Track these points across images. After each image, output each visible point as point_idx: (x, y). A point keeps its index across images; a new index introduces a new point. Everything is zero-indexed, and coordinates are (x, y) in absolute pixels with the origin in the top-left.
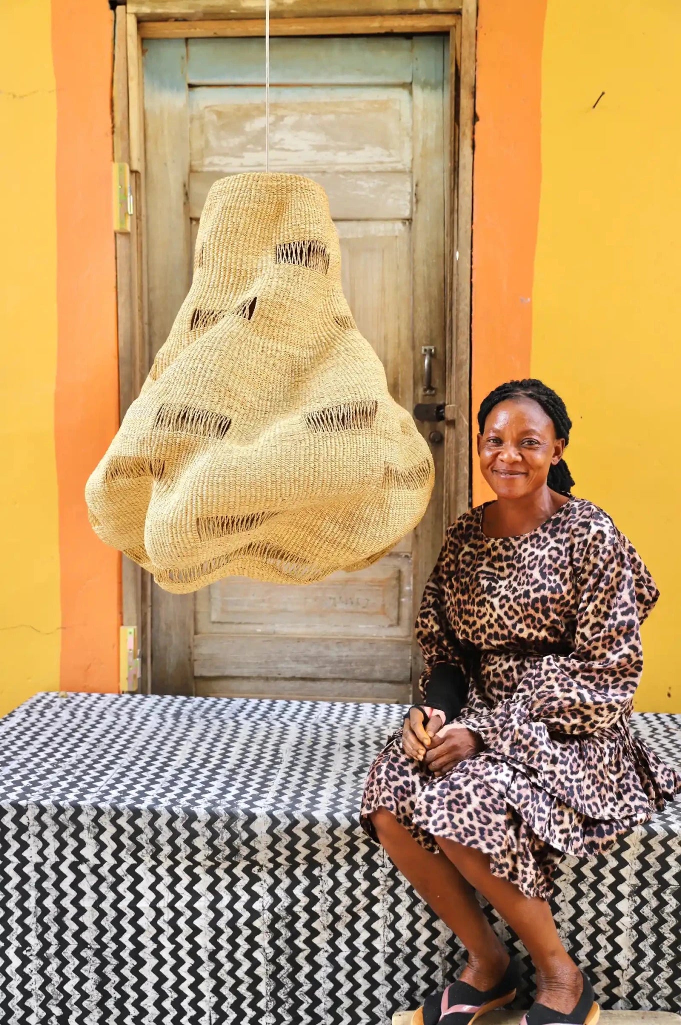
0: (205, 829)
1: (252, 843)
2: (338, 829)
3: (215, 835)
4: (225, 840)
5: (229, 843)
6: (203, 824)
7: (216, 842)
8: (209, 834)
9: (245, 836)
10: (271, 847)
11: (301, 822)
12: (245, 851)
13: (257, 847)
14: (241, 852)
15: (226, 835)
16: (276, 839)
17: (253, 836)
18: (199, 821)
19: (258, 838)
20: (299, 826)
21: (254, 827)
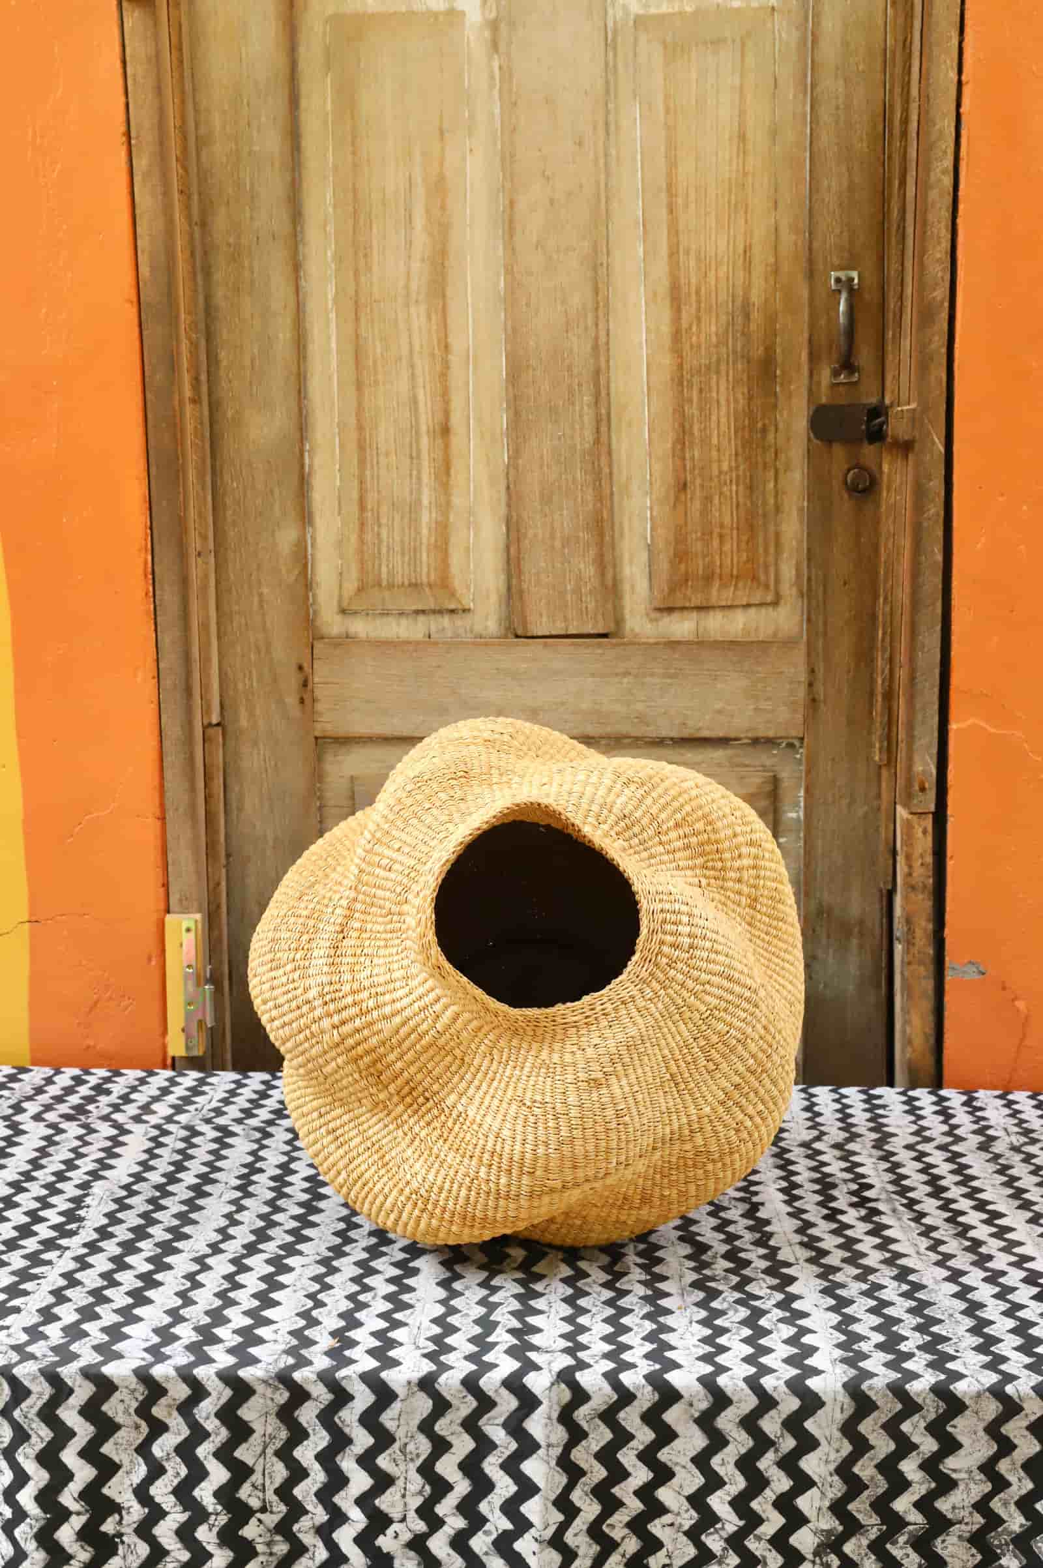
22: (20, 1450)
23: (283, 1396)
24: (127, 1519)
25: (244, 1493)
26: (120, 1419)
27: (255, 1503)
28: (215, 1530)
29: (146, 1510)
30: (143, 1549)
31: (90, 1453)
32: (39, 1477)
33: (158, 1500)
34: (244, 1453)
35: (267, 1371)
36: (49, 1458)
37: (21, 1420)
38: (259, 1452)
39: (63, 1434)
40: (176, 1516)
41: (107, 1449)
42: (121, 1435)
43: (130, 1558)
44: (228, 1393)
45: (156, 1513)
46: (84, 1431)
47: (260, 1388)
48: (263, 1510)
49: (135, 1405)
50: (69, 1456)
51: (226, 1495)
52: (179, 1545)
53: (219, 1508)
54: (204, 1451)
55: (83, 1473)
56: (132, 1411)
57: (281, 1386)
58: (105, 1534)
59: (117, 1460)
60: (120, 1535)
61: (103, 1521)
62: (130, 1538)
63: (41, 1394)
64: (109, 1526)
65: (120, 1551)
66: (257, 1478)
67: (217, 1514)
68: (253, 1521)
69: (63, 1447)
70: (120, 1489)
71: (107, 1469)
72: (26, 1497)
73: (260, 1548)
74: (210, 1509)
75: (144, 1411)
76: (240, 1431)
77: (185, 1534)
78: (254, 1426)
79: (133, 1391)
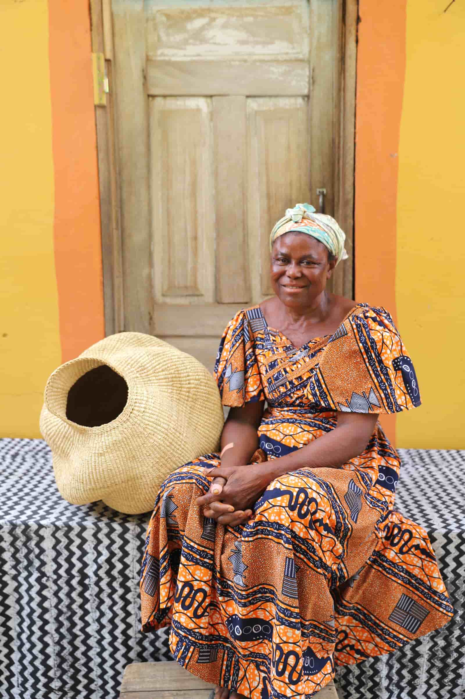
0: (9, 546)
1: (42, 557)
2: (101, 545)
3: (17, 551)
4: (24, 554)
5: (26, 556)
6: (8, 544)
7: (18, 556)
8: (12, 550)
9: (37, 551)
10: (55, 560)
11: (76, 541)
12: (37, 563)
13: (45, 560)
14: (34, 564)
15: (24, 551)
16: (59, 554)
17: (42, 551)
18: (5, 542)
19: (46, 553)
20: (74, 544)
21: (43, 545)
22: (59, 558)
23: (138, 543)
24: (92, 580)
25: (127, 572)
26: (88, 550)
27: (130, 576)
28: (119, 583)
29: (97, 578)
30: (97, 589)
31: (80, 559)
32: (65, 566)
33: (100, 575)
34: (127, 560)
35: (133, 535)
36: (68, 560)
37: (60, 550)
38: (131, 560)
39: (72, 554)
40: (106, 580)
41: (85, 559)
42: (88, 555)
43: (93, 591)
44: (122, 542)
45: (100, 579)
46: (78, 553)
47: (131, 540)
48: (133, 578)
49: (93, 546)
50: (74, 560)
51: (122, 573)
52: (108, 588)
53: (120, 576)
54: (114, 560)
55: (78, 565)
56: (92, 548)
57: (138, 540)
58: (85, 584)
59: (88, 562)
60: (90, 585)
61: (85, 580)
62: (93, 586)
63: (65, 542)
64: (87, 582)
65: (90, 589)
66: (131, 568)
67: (119, 578)
68: (130, 581)
69: (72, 557)
70: (90, 571)
71: (85, 565)
72: (62, 572)
73: (132, 589)
74: (117, 577)
75: (95, 548)
76: (126, 554)
77: (109, 585)
78: (130, 552)
79: (93, 542)
